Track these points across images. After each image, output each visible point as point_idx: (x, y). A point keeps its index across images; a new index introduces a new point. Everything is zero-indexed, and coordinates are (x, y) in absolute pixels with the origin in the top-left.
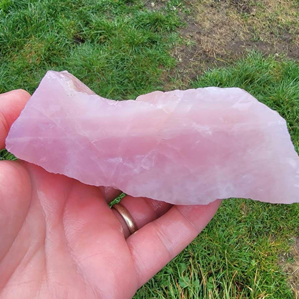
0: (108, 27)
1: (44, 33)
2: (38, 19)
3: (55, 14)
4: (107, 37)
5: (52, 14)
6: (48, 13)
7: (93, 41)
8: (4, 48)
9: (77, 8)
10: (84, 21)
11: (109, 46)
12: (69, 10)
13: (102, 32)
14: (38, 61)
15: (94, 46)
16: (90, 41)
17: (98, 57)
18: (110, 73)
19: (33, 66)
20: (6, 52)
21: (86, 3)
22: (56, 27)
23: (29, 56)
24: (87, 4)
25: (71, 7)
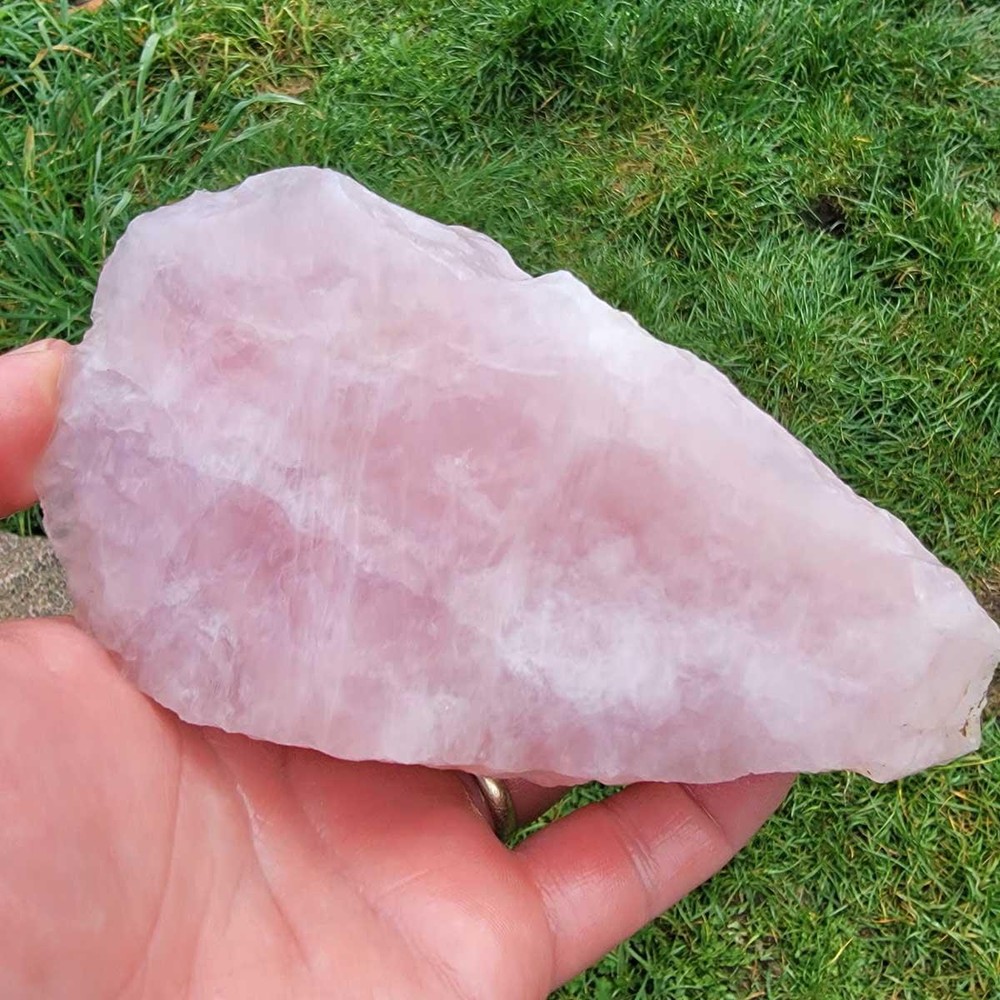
0: (964, 248)
1: (734, 123)
2: (755, 64)
3: (828, 75)
4: (929, 281)
5: (817, 69)
6: (806, 61)
7: (866, 257)
8: (585, 91)
9: (921, 98)
10: (904, 163)
11: (905, 317)
12: (889, 86)
13: (924, 251)
14: (640, 203)
15: (856, 277)
16: (862, 250)
17: (831, 330)
18: (819, 417)
19: (612, 212)
20: (579, 108)
21: (971, 98)
22: (790, 123)
23: (629, 168)
24: (969, 104)
25: (905, 83)
